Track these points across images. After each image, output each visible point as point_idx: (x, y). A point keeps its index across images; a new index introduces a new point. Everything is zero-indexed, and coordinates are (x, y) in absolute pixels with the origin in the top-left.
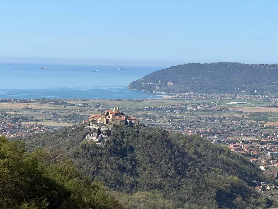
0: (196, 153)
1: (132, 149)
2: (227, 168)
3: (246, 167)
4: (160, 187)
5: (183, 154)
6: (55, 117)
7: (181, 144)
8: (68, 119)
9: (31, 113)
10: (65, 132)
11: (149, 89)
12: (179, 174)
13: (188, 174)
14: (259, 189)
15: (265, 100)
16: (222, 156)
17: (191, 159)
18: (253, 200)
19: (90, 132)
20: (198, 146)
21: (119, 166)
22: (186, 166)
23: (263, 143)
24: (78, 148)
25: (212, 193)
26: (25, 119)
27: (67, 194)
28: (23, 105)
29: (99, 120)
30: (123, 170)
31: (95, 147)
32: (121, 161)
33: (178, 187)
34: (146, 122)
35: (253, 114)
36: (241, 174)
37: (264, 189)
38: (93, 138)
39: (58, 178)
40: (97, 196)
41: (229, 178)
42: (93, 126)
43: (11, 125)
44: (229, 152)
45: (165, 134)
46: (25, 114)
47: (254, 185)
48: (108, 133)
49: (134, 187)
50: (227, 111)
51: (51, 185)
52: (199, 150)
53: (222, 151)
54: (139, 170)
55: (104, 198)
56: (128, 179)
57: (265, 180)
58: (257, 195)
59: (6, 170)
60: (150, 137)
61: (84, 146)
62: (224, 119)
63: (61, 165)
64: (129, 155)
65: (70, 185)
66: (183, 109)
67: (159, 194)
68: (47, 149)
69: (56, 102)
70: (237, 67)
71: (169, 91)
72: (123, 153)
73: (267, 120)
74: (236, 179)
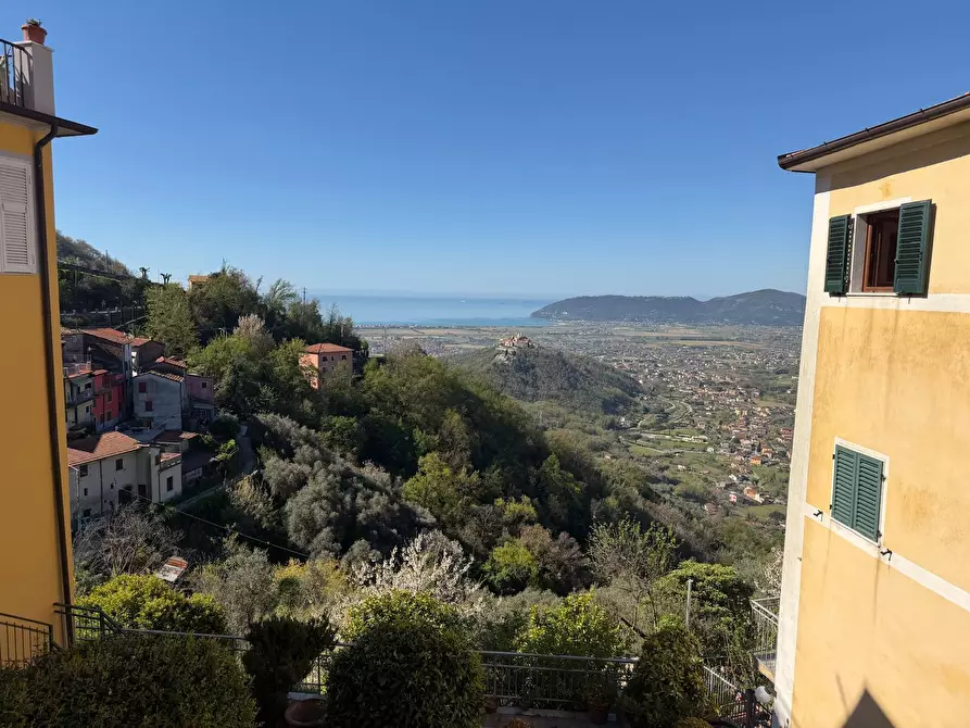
0: (586, 370)
1: (533, 367)
2: (611, 381)
3: (628, 381)
4: (557, 397)
5: (574, 371)
6: (472, 340)
7: (573, 362)
8: (481, 342)
9: (451, 338)
10: (479, 353)
11: (548, 317)
12: (571, 386)
13: (579, 387)
14: (637, 399)
15: (644, 325)
16: (607, 372)
17: (581, 374)
18: (632, 408)
19: (499, 353)
20: (588, 364)
21: (523, 380)
22: (577, 380)
23: (642, 362)
24: (490, 365)
25: (599, 402)
26: (448, 343)
27: (481, 402)
28: (446, 331)
29: (507, 344)
30: (526, 383)
31: (503, 364)
32: (524, 377)
33: (571, 397)
34: (545, 344)
35: (634, 338)
36: (622, 386)
37: (642, 399)
38: (501, 357)
39: (473, 389)
40: (505, 404)
41: (613, 390)
42: (501, 348)
43: (436, 347)
44: (613, 370)
45: (560, 354)
46: (447, 338)
47: (634, 396)
48: (514, 353)
49: (535, 398)
50: (612, 335)
51: (468, 394)
52: (589, 367)
53: (607, 368)
54: (539, 383)
55: (511, 406)
56: (530, 390)
57: (643, 392)
58: (636, 404)
59: (433, 383)
60: (547, 357)
61: (495, 364)
62: (609, 342)
63: (477, 379)
64: (531, 371)
65: (484, 395)
66: (576, 334)
67: (555, 402)
68: (465, 366)
69: (471, 329)
70: (621, 299)
71: (564, 319)
72: (526, 370)
73: (645, 343)
74: (619, 391)
